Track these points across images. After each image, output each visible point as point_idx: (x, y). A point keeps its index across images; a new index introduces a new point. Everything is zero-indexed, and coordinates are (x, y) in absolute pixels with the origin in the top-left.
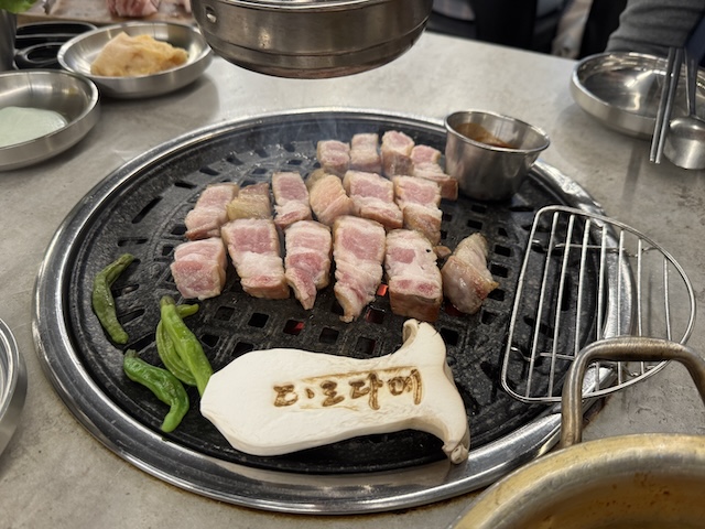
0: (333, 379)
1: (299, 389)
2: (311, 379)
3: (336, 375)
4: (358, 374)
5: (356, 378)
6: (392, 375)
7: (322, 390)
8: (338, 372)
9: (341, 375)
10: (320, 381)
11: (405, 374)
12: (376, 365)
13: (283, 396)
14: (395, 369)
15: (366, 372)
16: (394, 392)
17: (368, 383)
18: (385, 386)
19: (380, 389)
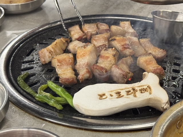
0: (119, 91)
1: (107, 94)
2: (111, 91)
3: (120, 89)
4: (128, 88)
5: (128, 90)
6: (140, 88)
7: (116, 94)
8: (121, 89)
9: (122, 89)
10: (115, 92)
11: (145, 87)
12: (134, 85)
13: (102, 97)
14: (141, 86)
15: (131, 88)
16: (142, 93)
17: (132, 91)
18: (138, 91)
19: (136, 92)
